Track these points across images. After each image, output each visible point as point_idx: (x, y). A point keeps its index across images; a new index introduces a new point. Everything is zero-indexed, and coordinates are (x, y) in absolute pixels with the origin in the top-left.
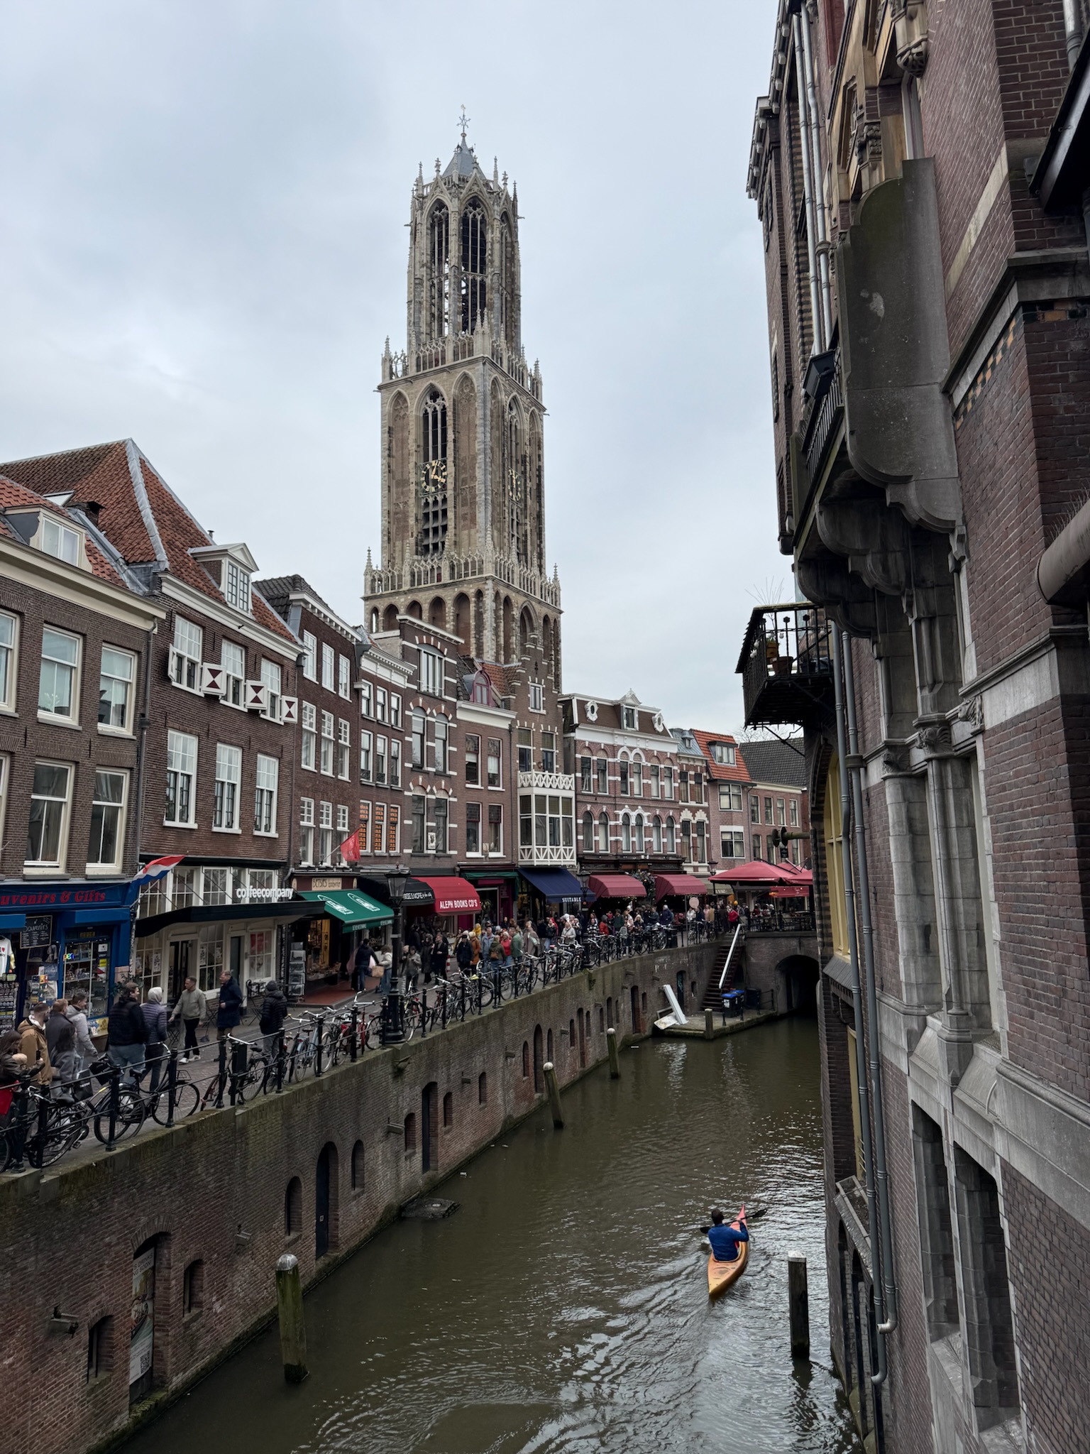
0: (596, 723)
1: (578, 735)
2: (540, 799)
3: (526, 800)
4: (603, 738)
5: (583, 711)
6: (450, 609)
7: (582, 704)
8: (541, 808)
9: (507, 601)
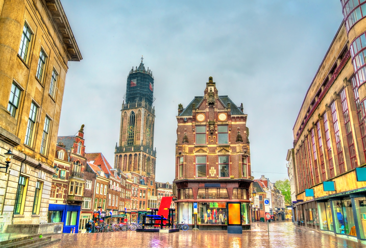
0: (162, 187)
1: (158, 189)
2: (151, 200)
3: (149, 200)
4: (162, 190)
5: (159, 185)
6: (133, 157)
7: (159, 184)
8: (151, 202)
9: (145, 155)
